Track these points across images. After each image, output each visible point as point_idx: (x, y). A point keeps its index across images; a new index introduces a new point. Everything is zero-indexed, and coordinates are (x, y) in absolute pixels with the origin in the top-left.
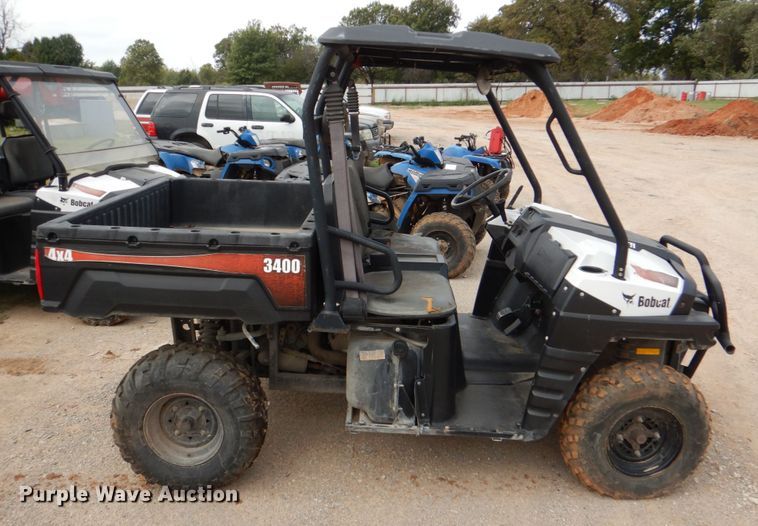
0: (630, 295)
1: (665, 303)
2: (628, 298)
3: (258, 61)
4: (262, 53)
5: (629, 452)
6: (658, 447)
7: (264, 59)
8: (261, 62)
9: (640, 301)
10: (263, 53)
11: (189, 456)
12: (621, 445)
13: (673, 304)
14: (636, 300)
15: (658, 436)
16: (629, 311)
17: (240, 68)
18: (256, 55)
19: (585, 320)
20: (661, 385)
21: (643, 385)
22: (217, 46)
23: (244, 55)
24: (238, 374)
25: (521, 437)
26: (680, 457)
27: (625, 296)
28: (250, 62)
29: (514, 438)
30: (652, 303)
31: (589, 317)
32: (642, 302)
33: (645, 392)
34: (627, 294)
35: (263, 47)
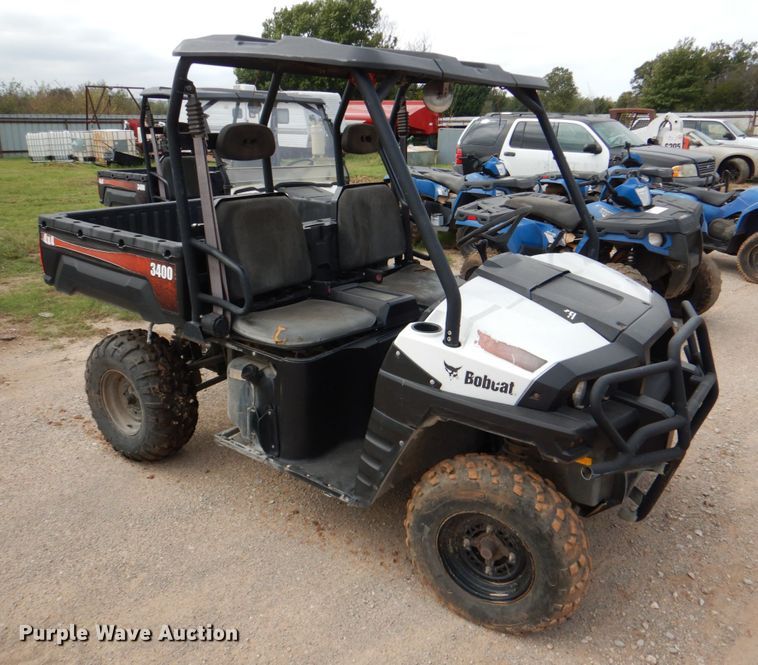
0: (455, 366)
1: (507, 388)
2: (453, 370)
3: (681, 86)
4: (687, 76)
5: (477, 564)
6: (514, 572)
7: (689, 83)
8: (686, 87)
9: (467, 377)
10: (689, 77)
11: (130, 426)
12: (468, 553)
13: (519, 392)
14: (462, 374)
15: (511, 557)
16: (454, 386)
17: (658, 93)
18: (679, 78)
19: (398, 384)
20: (501, 492)
21: (478, 484)
22: (637, 71)
23: (666, 78)
24: (157, 365)
25: (347, 500)
26: (530, 594)
27: (448, 367)
28: (670, 87)
29: (341, 498)
30: (486, 383)
31: (404, 381)
32: (469, 378)
33: (479, 494)
34: (449, 364)
35: (690, 69)
